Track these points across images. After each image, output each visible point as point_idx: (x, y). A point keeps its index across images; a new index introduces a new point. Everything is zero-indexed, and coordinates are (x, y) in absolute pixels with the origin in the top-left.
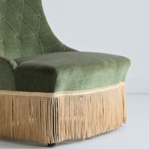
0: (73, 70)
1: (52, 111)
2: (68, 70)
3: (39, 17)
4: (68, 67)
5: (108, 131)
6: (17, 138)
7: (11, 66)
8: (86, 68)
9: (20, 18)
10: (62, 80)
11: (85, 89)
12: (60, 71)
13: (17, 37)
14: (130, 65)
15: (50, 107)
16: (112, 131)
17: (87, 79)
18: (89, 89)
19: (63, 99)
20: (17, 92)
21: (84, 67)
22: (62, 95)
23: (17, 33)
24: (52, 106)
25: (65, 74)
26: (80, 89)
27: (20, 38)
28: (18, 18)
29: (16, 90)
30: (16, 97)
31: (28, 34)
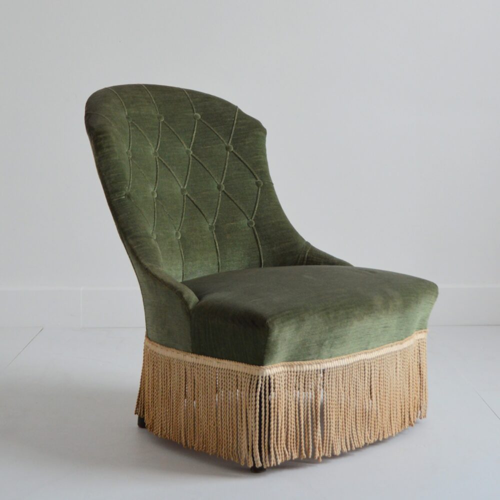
0: (303, 320)
1: (258, 402)
2: (293, 321)
3: (258, 184)
4: (294, 313)
5: (381, 439)
6: (193, 447)
7: (185, 303)
8: (331, 316)
9: (219, 187)
10: (280, 342)
11: (331, 357)
12: (275, 323)
13: (211, 228)
14: (436, 297)
15: (254, 394)
16: (390, 438)
17: (336, 338)
18: (338, 355)
19: (283, 379)
20: (194, 356)
21: (328, 313)
22: (281, 369)
23: (211, 220)
24: (258, 394)
25: (286, 329)
26: (319, 356)
27: (218, 229)
28: (216, 189)
29: (193, 352)
30: (193, 365)
31: (233, 221)
